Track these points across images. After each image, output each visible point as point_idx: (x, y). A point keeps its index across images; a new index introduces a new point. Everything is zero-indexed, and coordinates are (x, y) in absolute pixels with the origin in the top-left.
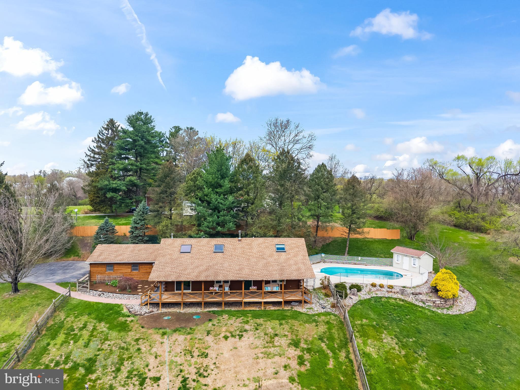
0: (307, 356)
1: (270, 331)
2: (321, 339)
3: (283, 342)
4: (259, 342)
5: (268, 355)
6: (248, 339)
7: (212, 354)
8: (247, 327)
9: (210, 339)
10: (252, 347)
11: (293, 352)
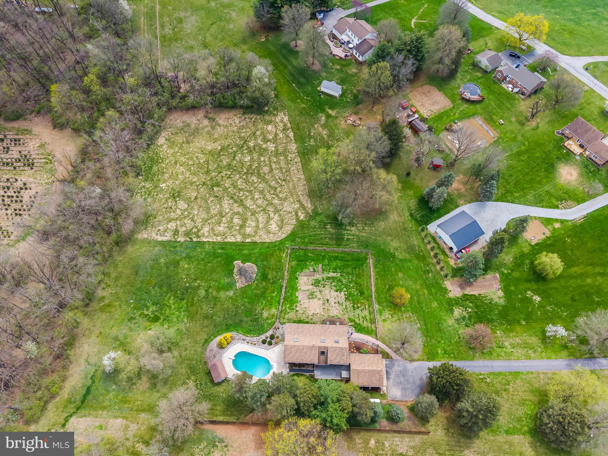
0: (294, 308)
1: (304, 315)
2: (288, 313)
3: (300, 312)
4: (308, 312)
5: (305, 308)
6: (311, 313)
7: (322, 309)
8: (311, 317)
9: (323, 314)
10: (310, 311)
11: (298, 309)
